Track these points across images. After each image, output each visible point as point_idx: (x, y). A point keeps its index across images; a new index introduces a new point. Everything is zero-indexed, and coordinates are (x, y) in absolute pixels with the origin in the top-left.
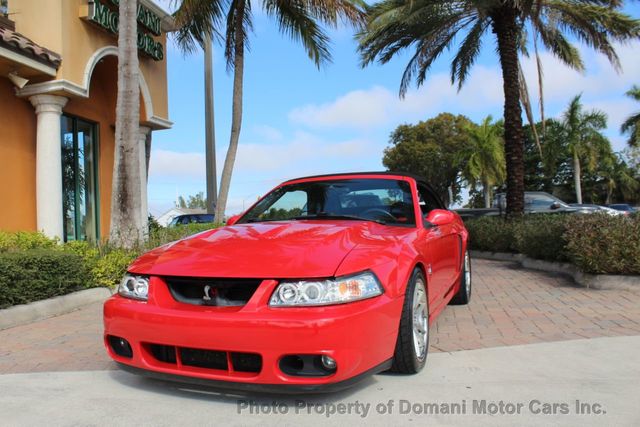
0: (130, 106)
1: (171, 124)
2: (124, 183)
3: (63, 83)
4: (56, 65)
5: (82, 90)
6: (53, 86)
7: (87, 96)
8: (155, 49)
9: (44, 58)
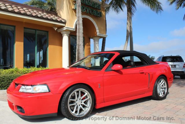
0: (80, 32)
1: (107, 36)
2: (78, 55)
3: (66, 28)
4: (65, 23)
5: (73, 29)
6: (65, 29)
7: (75, 30)
8: (98, 14)
9: (61, 21)
